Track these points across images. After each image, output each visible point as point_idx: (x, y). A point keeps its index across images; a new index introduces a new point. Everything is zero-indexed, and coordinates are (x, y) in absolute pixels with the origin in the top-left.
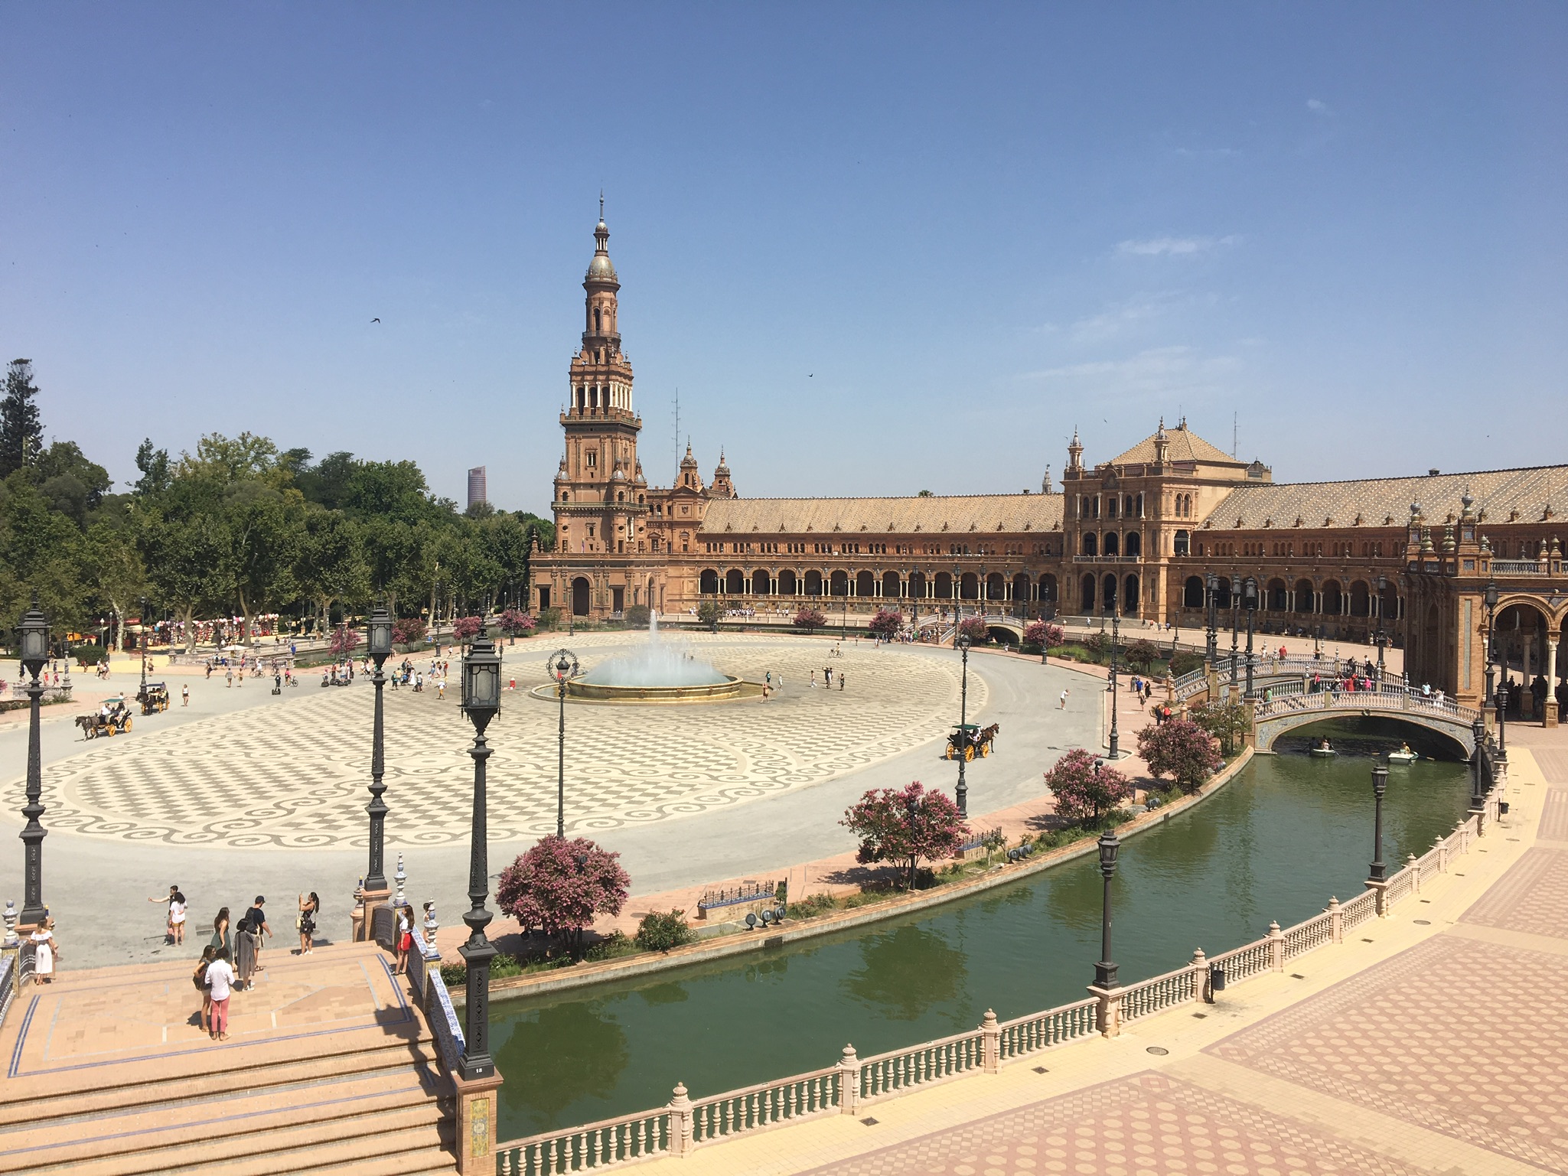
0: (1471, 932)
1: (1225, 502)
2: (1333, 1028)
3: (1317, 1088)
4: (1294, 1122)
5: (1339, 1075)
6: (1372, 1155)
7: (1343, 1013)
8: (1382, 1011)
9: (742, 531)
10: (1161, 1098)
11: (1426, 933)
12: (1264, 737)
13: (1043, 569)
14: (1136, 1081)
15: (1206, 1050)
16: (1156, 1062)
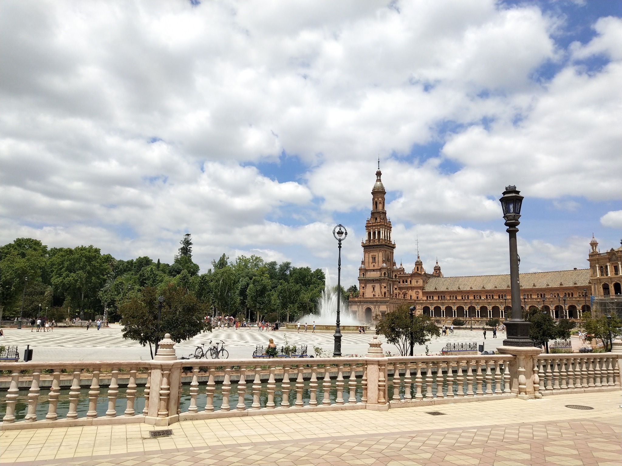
9: (442, 290)
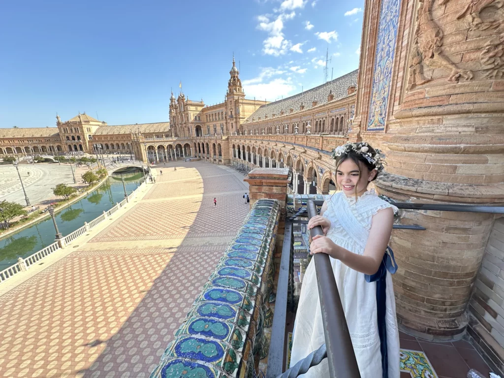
0: (144, 201)
1: (98, 129)
2: (117, 227)
3: (112, 241)
4: (106, 250)
5: (117, 237)
6: (121, 250)
7: (119, 224)
8: (126, 221)
10: (75, 257)
11: (136, 203)
12: (110, 173)
13: (57, 144)
14: (69, 256)
15: (88, 242)
16: (76, 249)
